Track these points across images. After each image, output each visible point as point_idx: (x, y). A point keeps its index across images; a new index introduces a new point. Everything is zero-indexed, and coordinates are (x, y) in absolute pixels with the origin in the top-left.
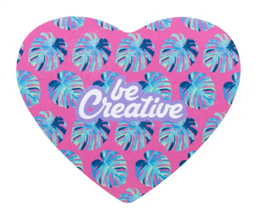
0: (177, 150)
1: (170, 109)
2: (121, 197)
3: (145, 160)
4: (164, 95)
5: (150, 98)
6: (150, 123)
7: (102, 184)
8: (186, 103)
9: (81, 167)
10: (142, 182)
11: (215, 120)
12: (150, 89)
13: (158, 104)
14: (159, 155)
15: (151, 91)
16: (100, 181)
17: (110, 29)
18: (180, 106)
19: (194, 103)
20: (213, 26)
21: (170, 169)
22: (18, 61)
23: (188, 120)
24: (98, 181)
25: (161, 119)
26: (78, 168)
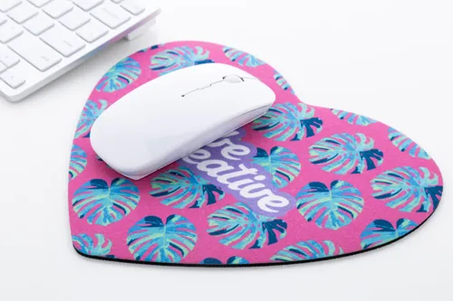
0: (221, 241)
1: (267, 195)
2: (79, 237)
3: (164, 222)
4: (275, 179)
5: (253, 171)
6: (221, 193)
7: (75, 207)
8: (298, 204)
9: (75, 175)
10: (128, 240)
11: (318, 248)
12: (265, 163)
13: (256, 182)
14: (189, 230)
15: (263, 164)
16: (77, 202)
17: (283, 87)
18: (285, 202)
19: (309, 211)
20: (427, 158)
21: (185, 255)
22: (142, 51)
23: (278, 222)
24: (74, 201)
25: (242, 197)
26: (70, 173)
